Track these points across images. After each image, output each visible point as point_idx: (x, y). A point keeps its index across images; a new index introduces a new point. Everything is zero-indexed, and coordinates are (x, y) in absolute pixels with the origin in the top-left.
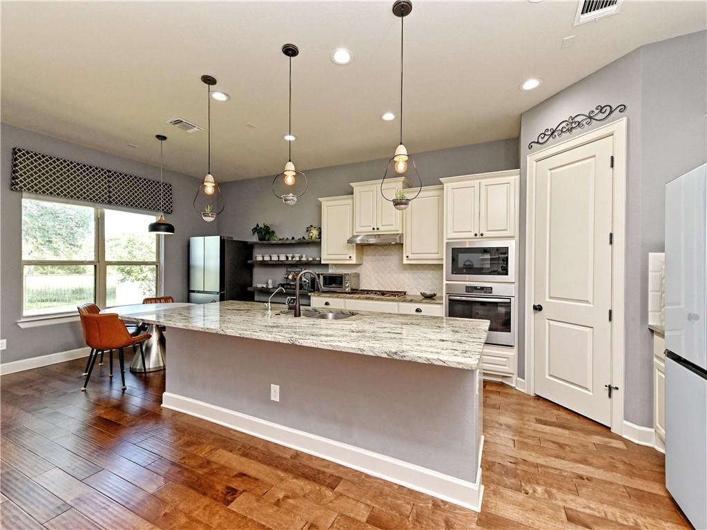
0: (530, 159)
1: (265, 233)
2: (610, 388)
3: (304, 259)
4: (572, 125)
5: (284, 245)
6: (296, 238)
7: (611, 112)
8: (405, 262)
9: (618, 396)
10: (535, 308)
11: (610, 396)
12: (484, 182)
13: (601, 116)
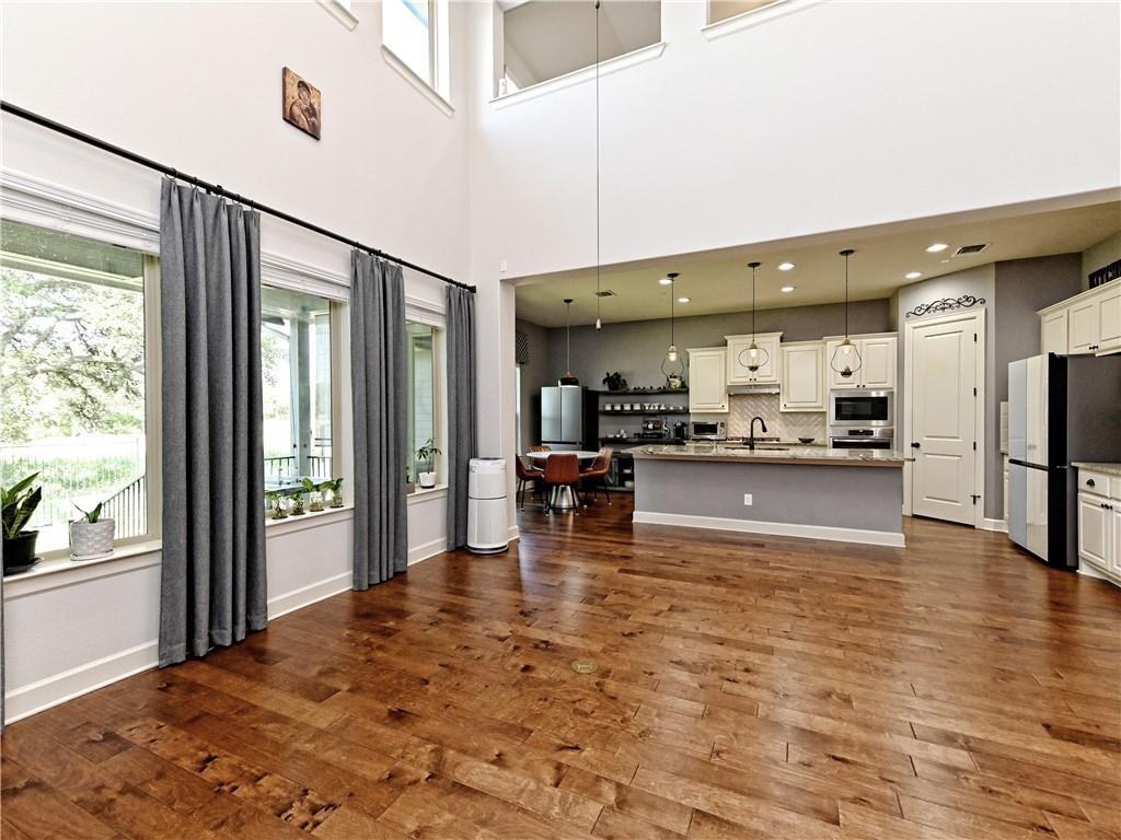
0: (908, 327)
1: (616, 383)
2: (975, 497)
3: (663, 408)
4: (945, 306)
5: (642, 393)
6: (655, 388)
7: (975, 302)
8: (782, 409)
9: (981, 502)
10: (913, 445)
11: (975, 502)
12: (865, 341)
13: (967, 303)
